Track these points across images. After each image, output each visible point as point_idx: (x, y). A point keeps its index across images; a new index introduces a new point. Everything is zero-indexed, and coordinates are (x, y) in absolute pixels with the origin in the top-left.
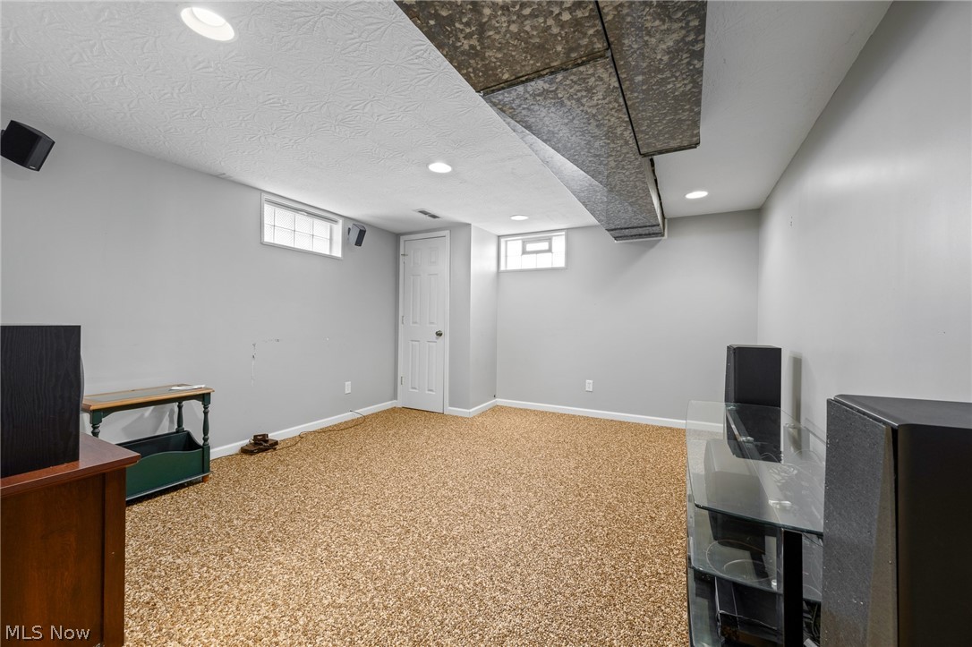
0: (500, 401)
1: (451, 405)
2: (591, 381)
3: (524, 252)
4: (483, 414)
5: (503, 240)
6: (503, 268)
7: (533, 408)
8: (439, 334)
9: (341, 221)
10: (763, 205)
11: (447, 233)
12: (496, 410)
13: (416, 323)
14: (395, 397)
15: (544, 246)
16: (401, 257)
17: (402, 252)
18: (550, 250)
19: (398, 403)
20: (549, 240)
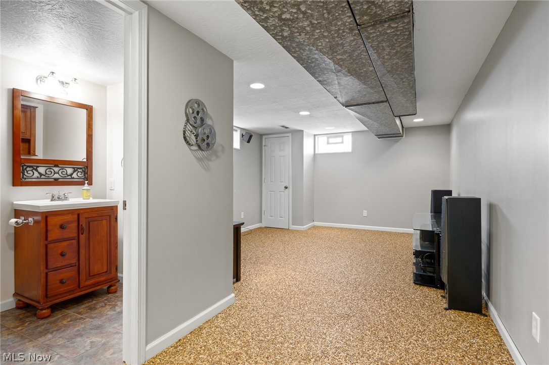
0: (316, 223)
1: (293, 225)
2: (366, 211)
3: (328, 143)
4: (309, 229)
5: (316, 137)
6: (317, 152)
7: (335, 226)
8: (286, 188)
9: (239, 131)
10: (451, 123)
11: (290, 135)
12: (315, 227)
13: (272, 182)
14: (261, 221)
15: (339, 140)
16: (263, 147)
17: (264, 144)
18: (342, 142)
19: (263, 225)
20: (342, 137)
